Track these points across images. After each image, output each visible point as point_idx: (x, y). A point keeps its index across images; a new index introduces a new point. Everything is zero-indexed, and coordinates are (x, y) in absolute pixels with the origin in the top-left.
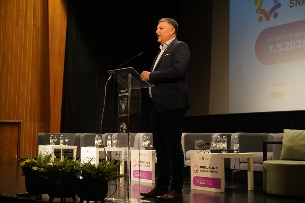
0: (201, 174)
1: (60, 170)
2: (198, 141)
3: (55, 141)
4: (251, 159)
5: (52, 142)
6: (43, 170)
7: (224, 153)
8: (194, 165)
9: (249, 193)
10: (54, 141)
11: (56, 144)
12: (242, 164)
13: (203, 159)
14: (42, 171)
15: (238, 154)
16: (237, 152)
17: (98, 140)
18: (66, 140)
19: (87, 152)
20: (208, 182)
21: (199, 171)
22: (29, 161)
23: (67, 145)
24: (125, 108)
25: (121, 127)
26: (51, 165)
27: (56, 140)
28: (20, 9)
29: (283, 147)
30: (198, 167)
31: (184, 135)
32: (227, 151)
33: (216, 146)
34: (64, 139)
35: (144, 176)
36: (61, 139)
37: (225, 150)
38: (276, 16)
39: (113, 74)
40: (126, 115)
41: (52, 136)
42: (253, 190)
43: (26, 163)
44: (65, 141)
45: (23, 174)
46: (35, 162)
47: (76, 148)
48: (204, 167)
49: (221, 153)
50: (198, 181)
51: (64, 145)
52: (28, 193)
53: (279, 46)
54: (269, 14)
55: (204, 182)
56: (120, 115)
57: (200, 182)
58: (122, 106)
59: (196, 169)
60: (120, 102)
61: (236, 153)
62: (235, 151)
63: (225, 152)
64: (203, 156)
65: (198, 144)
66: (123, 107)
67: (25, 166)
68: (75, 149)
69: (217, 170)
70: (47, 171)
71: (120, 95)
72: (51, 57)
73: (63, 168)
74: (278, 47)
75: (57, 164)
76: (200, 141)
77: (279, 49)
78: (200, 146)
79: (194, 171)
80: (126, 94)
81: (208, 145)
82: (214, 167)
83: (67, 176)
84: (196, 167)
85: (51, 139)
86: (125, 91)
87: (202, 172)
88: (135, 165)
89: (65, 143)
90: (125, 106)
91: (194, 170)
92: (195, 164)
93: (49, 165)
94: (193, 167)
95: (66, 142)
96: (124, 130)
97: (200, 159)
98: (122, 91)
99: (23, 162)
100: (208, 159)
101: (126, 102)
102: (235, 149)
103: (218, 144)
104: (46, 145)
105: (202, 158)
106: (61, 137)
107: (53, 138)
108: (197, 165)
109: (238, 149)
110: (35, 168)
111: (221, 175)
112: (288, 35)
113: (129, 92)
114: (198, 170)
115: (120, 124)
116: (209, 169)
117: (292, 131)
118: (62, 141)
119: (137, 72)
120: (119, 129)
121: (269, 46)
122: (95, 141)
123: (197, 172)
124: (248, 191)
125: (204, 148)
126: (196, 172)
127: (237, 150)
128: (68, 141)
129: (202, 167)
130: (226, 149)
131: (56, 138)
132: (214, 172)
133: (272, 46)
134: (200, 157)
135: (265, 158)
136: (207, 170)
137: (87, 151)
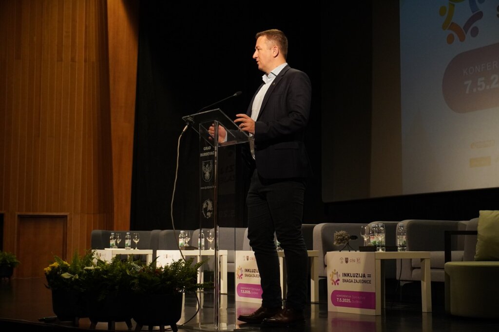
0: (343, 287)
1: (105, 277)
2: (338, 232)
3: (118, 242)
4: (426, 260)
5: (113, 245)
6: (77, 277)
7: (380, 251)
8: (333, 272)
9: (424, 316)
10: (116, 242)
11: (119, 248)
12: (414, 271)
13: (347, 262)
14: (76, 280)
15: (404, 252)
16: (403, 250)
17: (184, 238)
18: (135, 241)
19: (167, 257)
20: (355, 300)
21: (340, 282)
22: (58, 264)
23: (136, 248)
24: (210, 177)
25: (204, 207)
26: (91, 270)
27: (120, 240)
28: (64, 34)
29: (478, 239)
30: (339, 275)
31: (322, 228)
32: (386, 247)
33: (369, 240)
34: (132, 238)
35: (255, 293)
36: (127, 239)
37: (382, 246)
38: (475, 32)
39: (190, 122)
40: (211, 187)
41: (112, 234)
42: (431, 311)
43: (53, 268)
44: (132, 242)
45: (48, 286)
46: (66, 265)
47: (152, 253)
48: (348, 275)
49: (376, 251)
50: (339, 298)
51: (131, 248)
52: (56, 316)
53: (481, 81)
54: (463, 30)
55: (349, 300)
56: (202, 188)
57: (342, 300)
58: (205, 173)
59: (335, 279)
60: (201, 167)
61: (400, 250)
62: (399, 248)
63: (383, 250)
64: (347, 257)
65: (339, 237)
66: (207, 175)
67: (51, 272)
68: (149, 255)
69: (369, 279)
70: (84, 279)
71: (202, 155)
72: (112, 110)
73: (110, 274)
74: (479, 84)
75: (100, 268)
76: (341, 232)
77: (481, 86)
78: (342, 240)
79: (332, 282)
80: (212, 153)
81: (356, 239)
82: (364, 274)
83: (117, 287)
84: (336, 275)
85: (111, 239)
86: (209, 148)
87: (345, 283)
88: (240, 275)
89: (133, 246)
90: (210, 173)
91: (333, 280)
92: (335, 270)
93: (87, 270)
94: (330, 275)
95: (135, 243)
96: (210, 211)
97: (342, 263)
98: (206, 148)
99: (48, 266)
100: (354, 261)
101: (211, 166)
102: (398, 244)
103: (373, 236)
104: (104, 249)
105: (344, 259)
106: (126, 235)
107: (114, 238)
108: (337, 272)
109: (404, 243)
110: (66, 275)
111: (375, 287)
112: (495, 63)
113: (216, 149)
114: (338, 280)
115: (203, 202)
116: (357, 277)
117: (493, 212)
118: (128, 242)
119: (228, 117)
120: (202, 211)
121: (466, 83)
122: (180, 239)
123: (338, 284)
124: (423, 314)
125: (348, 244)
126: (336, 284)
127: (403, 246)
128: (138, 243)
129: (345, 275)
130: (385, 244)
131: (120, 238)
132: (365, 282)
133: (469, 82)
134: (341, 259)
135: (448, 258)
136: (353, 278)
137: (167, 255)
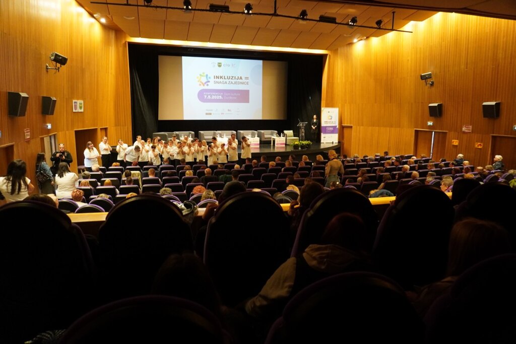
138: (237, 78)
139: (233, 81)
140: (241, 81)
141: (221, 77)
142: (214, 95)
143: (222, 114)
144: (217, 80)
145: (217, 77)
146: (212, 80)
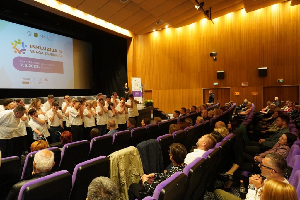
138: (52, 50)
139: (49, 52)
140: (55, 53)
141: (38, 47)
142: (31, 64)
143: (39, 83)
144: (34, 49)
145: (34, 47)
146: (28, 49)
